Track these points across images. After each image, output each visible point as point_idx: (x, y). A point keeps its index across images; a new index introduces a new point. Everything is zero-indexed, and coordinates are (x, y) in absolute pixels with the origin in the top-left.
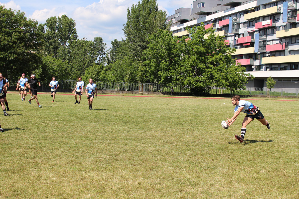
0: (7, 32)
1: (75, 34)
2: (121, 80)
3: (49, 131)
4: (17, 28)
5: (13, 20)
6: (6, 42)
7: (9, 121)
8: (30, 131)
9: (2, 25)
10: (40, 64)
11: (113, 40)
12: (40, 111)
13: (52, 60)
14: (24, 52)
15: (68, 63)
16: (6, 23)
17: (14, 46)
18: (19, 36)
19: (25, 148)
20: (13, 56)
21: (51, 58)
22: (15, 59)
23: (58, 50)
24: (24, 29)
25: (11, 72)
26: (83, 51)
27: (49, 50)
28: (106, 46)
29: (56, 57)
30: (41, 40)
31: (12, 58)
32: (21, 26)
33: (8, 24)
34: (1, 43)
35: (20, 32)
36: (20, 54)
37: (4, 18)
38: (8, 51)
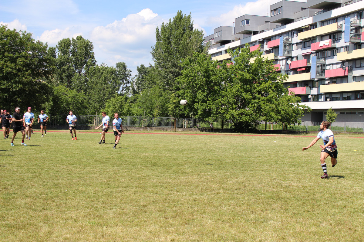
0: (11, 57)
1: (93, 59)
2: (149, 114)
3: (62, 177)
4: (22, 53)
5: (17, 43)
6: (10, 70)
8: (39, 177)
9: (4, 49)
10: (50, 95)
11: (140, 66)
12: (51, 153)
13: (66, 91)
14: (31, 81)
15: (84, 94)
16: (9, 46)
17: (19, 74)
18: (24, 62)
19: (33, 198)
20: (18, 87)
21: (64, 88)
22: (20, 89)
23: (72, 79)
24: (31, 53)
26: (102, 79)
27: (61, 79)
28: (130, 73)
29: (70, 86)
30: (51, 67)
31: (17, 89)
32: (27, 50)
33: (12, 48)
34: (3, 71)
35: (27, 57)
36: (26, 84)
37: (7, 40)
38: (12, 81)
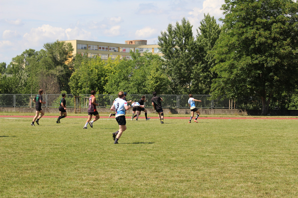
0: (264, 23)
4: (279, 16)
5: (272, 4)
6: (263, 40)
7: (275, 163)
9: (255, 14)
14: (291, 53)
16: (261, 10)
17: (276, 44)
18: (281, 28)
20: (274, 61)
22: (276, 64)
24: (290, 16)
25: (271, 86)
31: (272, 64)
32: (284, 12)
33: (265, 12)
34: (255, 41)
35: (284, 21)
36: (284, 57)
37: (258, 2)
38: (267, 53)
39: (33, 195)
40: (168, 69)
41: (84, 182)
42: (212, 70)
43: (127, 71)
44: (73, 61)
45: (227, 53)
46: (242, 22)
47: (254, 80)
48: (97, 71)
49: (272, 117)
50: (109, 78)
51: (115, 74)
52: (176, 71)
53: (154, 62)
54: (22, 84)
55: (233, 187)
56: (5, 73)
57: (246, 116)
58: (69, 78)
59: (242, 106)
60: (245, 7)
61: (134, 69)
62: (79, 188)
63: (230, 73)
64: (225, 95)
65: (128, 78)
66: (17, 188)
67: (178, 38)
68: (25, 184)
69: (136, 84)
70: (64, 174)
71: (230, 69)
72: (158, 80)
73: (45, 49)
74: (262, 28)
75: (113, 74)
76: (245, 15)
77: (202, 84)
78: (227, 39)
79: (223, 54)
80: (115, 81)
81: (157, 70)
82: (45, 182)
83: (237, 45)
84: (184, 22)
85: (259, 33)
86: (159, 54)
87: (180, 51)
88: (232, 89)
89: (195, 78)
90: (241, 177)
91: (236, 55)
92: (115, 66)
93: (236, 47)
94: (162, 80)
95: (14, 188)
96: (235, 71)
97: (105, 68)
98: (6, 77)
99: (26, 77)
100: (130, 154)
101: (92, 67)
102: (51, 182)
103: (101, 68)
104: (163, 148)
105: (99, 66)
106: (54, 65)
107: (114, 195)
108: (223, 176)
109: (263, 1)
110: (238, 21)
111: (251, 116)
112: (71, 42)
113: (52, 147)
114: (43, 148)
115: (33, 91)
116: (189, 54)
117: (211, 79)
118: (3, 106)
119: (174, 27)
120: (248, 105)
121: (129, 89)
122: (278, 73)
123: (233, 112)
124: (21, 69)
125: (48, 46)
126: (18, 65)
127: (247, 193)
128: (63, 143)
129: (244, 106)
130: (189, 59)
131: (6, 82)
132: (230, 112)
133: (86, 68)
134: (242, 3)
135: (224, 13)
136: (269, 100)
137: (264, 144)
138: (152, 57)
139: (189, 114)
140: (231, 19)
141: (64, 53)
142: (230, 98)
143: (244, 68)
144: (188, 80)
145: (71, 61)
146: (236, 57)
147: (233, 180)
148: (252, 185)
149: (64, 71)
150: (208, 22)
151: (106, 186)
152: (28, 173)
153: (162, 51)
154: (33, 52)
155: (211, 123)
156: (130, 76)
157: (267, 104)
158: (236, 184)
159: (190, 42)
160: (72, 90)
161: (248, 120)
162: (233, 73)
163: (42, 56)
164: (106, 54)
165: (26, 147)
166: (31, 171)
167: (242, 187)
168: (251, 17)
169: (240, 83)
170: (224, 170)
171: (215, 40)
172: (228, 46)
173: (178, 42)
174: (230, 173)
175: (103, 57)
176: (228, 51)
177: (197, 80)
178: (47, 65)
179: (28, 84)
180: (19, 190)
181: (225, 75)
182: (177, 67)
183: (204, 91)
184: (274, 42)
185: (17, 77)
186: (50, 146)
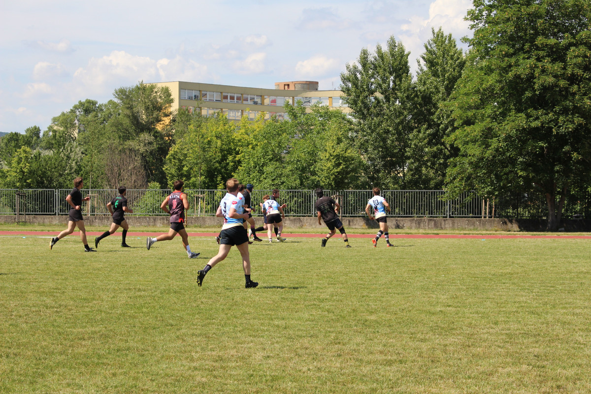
0: (552, 47)
4: (581, 33)
5: (567, 8)
6: (550, 80)
9: (534, 28)
16: (546, 20)
17: (575, 88)
18: (587, 57)
20: (572, 122)
22: (577, 129)
25: (566, 172)
31: (568, 128)
33: (553, 24)
34: (534, 83)
37: (540, 4)
38: (557, 107)
39: (95, 389)
40: (361, 139)
41: (194, 364)
42: (447, 140)
43: (280, 143)
44: (172, 124)
45: (477, 108)
46: (507, 45)
47: (532, 160)
48: (219, 143)
49: (567, 235)
50: (244, 156)
51: (256, 148)
52: (376, 142)
53: (332, 125)
54: (71, 168)
55: (491, 374)
56: (39, 148)
57: (517, 232)
58: (165, 158)
59: (508, 212)
60: (514, 14)
61: (293, 139)
62: (185, 376)
63: (484, 146)
64: (475, 190)
65: (281, 157)
66: (63, 375)
67: (381, 78)
68: (79, 368)
69: (297, 169)
70: (155, 347)
71: (484, 138)
72: (341, 161)
73: (116, 100)
74: (548, 56)
75: (252, 150)
76: (513, 31)
77: (427, 168)
78: (478, 80)
79: (470, 108)
80: (255, 164)
81: (339, 141)
82: (119, 364)
83: (497, 90)
84: (392, 44)
85: (542, 67)
86: (342, 108)
87: (384, 103)
88: (487, 178)
89: (414, 157)
90: (508, 354)
91: (495, 111)
92: (256, 133)
93: (495, 94)
94: (349, 161)
95: (57, 376)
96: (494, 143)
97: (236, 137)
98: (40, 154)
99: (80, 154)
100: (286, 308)
101: (210, 134)
102: (131, 363)
103: (228, 137)
104: (351, 297)
105: (223, 133)
106: (135, 131)
107: (255, 390)
108: (471, 353)
109: (550, 3)
110: (500, 43)
111: (527, 233)
112: (168, 85)
113: (131, 294)
114: (114, 297)
115: (93, 183)
116: (403, 109)
117: (446, 158)
118: (35, 212)
119: (371, 56)
120: (520, 210)
121: (283, 179)
122: (579, 146)
123: (490, 224)
124: (70, 139)
125: (122, 93)
126: (64, 132)
127: (520, 385)
128: (152, 287)
129: (513, 213)
130: (403, 119)
131: (41, 165)
132: (484, 224)
133: (197, 137)
134: (507, 7)
135: (472, 27)
136: (562, 200)
137: (552, 288)
138: (328, 115)
139: (402, 228)
140: (485, 38)
141: (154, 107)
142: (484, 196)
143: (512, 137)
144: (401, 160)
145: (167, 123)
146: (496, 115)
147: (491, 361)
148: (530, 371)
149: (155, 143)
150: (440, 44)
151: (238, 372)
152: (85, 345)
153: (348, 102)
154: (93, 105)
155: (447, 246)
156: (286, 153)
157: (557, 209)
158: (498, 368)
159: (404, 85)
160: (171, 181)
161: (521, 240)
162: (490, 146)
163: (110, 113)
164: (238, 110)
165: (80, 293)
166: (90, 341)
167: (509, 375)
168: (526, 35)
169: (504, 167)
170: (472, 340)
171: (453, 80)
172: (480, 93)
173: (380, 85)
174: (485, 346)
175: (231, 115)
176: (481, 103)
177: (419, 161)
178: (121, 131)
179: (83, 169)
180: (67, 380)
181: (475, 151)
182: (378, 134)
183: (432, 183)
184: (571, 84)
185: (62, 155)
186: (127, 293)
